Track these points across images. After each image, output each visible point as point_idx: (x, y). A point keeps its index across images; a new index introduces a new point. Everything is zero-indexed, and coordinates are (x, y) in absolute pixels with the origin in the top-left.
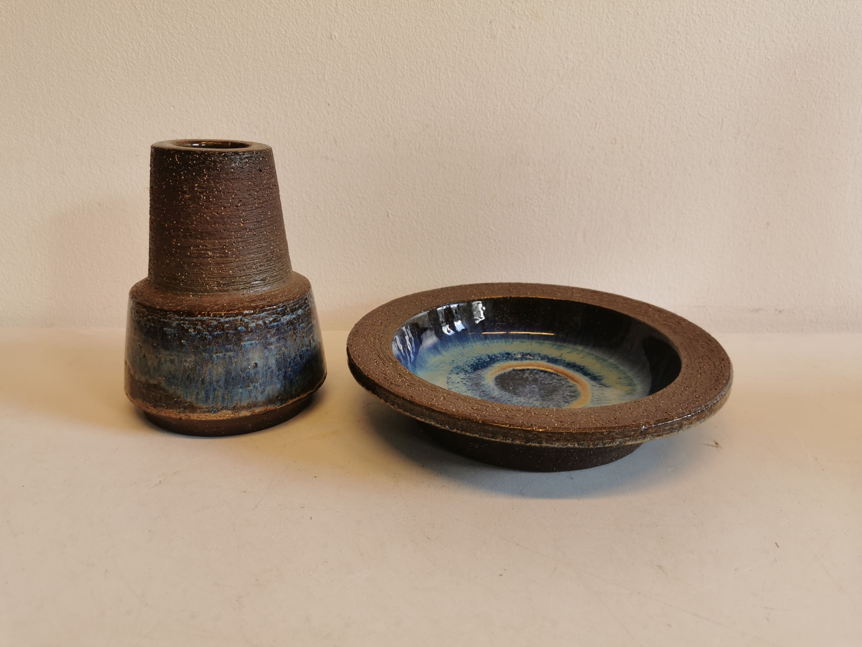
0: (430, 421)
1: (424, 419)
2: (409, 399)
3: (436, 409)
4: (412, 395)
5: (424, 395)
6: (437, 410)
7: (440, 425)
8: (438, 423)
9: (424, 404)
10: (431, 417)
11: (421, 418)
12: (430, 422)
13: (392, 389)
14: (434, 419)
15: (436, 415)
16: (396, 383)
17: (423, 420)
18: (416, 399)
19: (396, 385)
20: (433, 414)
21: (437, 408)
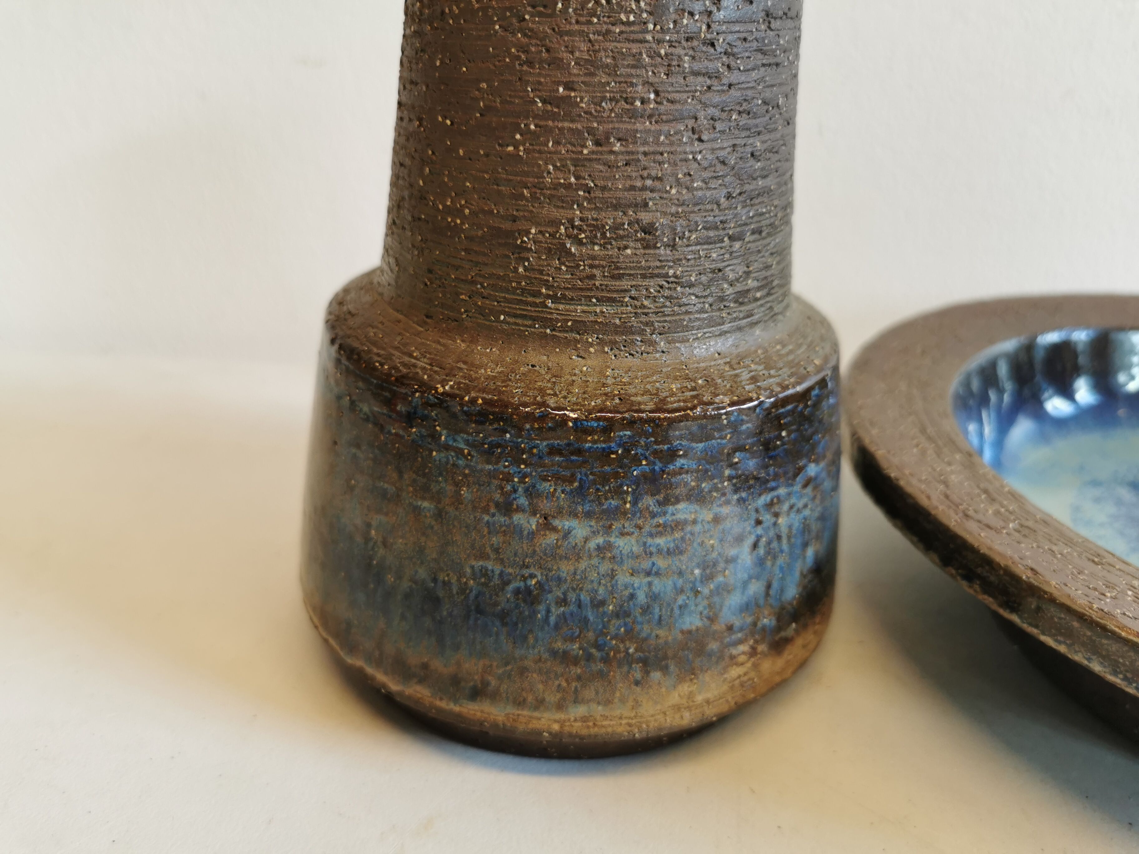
0: (1089, 660)
1: (1069, 646)
2: (1027, 576)
3: (1117, 630)
4: (1034, 566)
5: (1072, 573)
6: (1123, 634)
7: (1123, 680)
8: (1115, 673)
9: (1075, 603)
10: (1095, 650)
11: (1056, 641)
12: (1086, 662)
13: (970, 533)
14: (1105, 658)
15: (1115, 647)
16: (980, 517)
17: (1062, 649)
18: (1048, 583)
19: (979, 521)
20: (1105, 641)
21: (1123, 627)
